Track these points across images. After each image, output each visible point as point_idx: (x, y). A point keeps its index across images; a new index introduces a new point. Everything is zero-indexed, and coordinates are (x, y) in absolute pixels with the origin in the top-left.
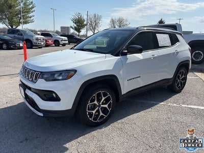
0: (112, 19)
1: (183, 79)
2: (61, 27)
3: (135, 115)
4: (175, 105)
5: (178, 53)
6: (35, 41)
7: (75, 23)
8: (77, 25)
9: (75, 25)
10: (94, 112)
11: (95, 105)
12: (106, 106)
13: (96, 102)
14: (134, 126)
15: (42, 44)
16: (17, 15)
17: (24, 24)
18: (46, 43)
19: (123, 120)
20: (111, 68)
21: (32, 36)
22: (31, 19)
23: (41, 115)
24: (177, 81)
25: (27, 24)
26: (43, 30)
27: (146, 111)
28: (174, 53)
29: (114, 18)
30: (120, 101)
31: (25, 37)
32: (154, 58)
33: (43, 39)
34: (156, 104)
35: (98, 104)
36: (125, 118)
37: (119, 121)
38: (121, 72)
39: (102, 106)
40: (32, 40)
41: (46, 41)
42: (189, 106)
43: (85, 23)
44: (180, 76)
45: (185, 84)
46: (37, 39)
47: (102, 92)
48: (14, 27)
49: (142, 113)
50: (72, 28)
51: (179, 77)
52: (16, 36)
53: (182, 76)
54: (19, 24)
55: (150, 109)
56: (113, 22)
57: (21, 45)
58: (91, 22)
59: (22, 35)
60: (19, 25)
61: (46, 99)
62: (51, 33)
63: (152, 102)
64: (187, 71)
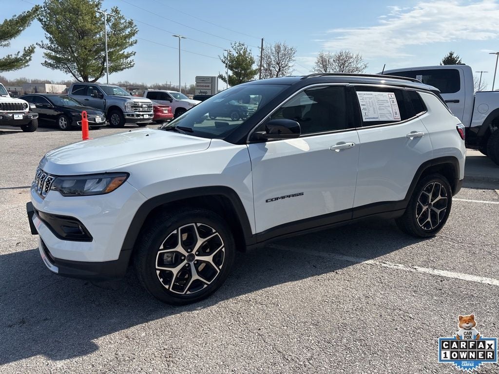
0: (322, 57)
1: (438, 205)
2: (198, 78)
3: (289, 285)
4: (401, 267)
5: (417, 138)
6: (129, 110)
7: (231, 68)
8: (235, 73)
9: (230, 73)
10: (175, 271)
11: (178, 254)
12: (209, 259)
13: (179, 248)
14: (271, 309)
15: (146, 117)
16: (97, 52)
17: (111, 72)
18: (156, 116)
19: (252, 296)
20: (219, 171)
21: (124, 100)
22: (129, 59)
23: (54, 269)
24: (420, 209)
25: (119, 72)
26: (161, 84)
27: (320, 277)
28: (408, 137)
29: (325, 54)
30: (248, 248)
31: (109, 102)
32: (342, 150)
33: (149, 107)
34: (353, 263)
35: (186, 254)
36: (260, 292)
37: (243, 297)
38: (247, 181)
39: (197, 258)
40: (123, 108)
41: (156, 110)
42: (436, 272)
43: (255, 67)
44: (430, 196)
45: (445, 216)
46: (135, 106)
47: (196, 226)
48: (90, 80)
49: (309, 281)
50: (224, 79)
51: (425, 200)
52: (90, 99)
53: (434, 196)
54: (101, 71)
55: (332, 274)
56: (324, 62)
57: (99, 119)
58: (269, 65)
59: (102, 97)
60: (101, 75)
61: (64, 235)
62: (168, 92)
63: (345, 258)
64: (453, 186)
